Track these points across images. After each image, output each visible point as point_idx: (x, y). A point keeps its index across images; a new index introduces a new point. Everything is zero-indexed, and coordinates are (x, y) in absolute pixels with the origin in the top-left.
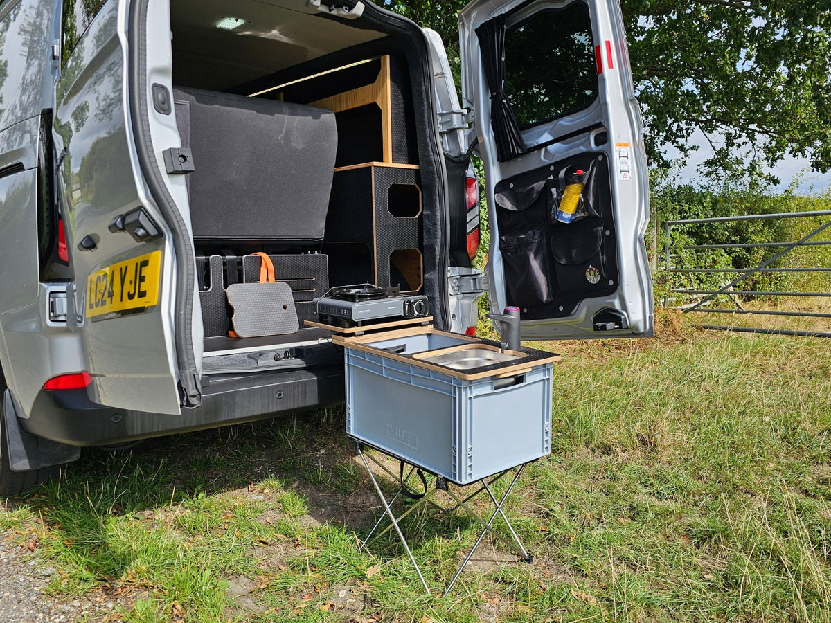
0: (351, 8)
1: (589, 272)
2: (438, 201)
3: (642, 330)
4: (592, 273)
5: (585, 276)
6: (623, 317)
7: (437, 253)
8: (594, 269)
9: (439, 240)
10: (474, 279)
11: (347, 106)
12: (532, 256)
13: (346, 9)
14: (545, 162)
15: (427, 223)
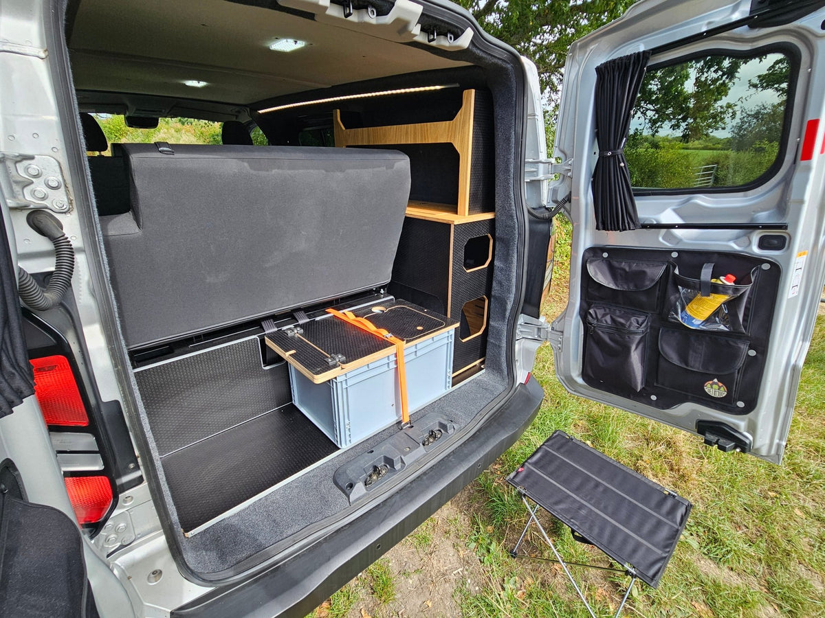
0: (456, 37)
1: (711, 385)
2: (516, 257)
3: (764, 452)
4: (715, 386)
5: (703, 386)
6: (747, 442)
7: (509, 306)
8: (720, 384)
9: (512, 296)
10: (539, 329)
11: (415, 138)
12: (633, 347)
13: (451, 38)
14: (665, 245)
15: (498, 275)
